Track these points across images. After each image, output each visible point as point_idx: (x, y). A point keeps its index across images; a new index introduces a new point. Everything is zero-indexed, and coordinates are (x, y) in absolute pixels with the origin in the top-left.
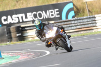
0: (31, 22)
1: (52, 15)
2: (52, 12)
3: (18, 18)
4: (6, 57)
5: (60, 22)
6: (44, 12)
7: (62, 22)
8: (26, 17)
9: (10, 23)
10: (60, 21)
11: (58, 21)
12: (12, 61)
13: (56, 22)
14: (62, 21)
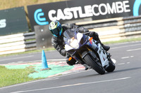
0: (91, 19)
1: (120, 9)
2: (119, 5)
3: (72, 12)
4: (54, 68)
5: (130, 19)
6: (108, 4)
7: (133, 19)
8: (84, 12)
9: (61, 20)
10: (131, 17)
11: (128, 18)
12: (63, 73)
13: (125, 18)
14: (133, 17)
